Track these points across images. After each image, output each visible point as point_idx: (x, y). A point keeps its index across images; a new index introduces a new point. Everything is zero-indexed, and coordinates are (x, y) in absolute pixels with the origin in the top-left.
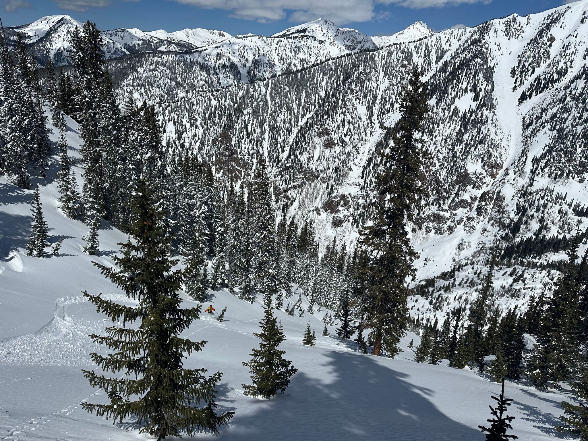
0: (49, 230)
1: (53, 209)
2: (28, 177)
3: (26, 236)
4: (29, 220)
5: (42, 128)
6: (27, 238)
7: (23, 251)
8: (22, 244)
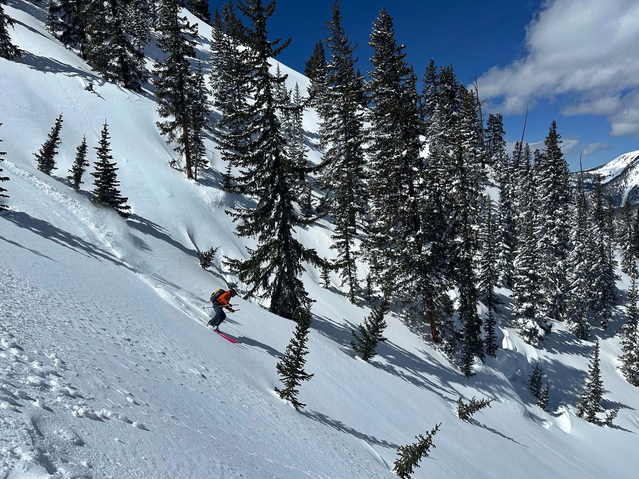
0: (605, 392)
1: (612, 368)
2: (588, 326)
3: (577, 393)
4: (583, 375)
5: (610, 274)
6: (579, 396)
7: (574, 410)
8: (573, 401)
